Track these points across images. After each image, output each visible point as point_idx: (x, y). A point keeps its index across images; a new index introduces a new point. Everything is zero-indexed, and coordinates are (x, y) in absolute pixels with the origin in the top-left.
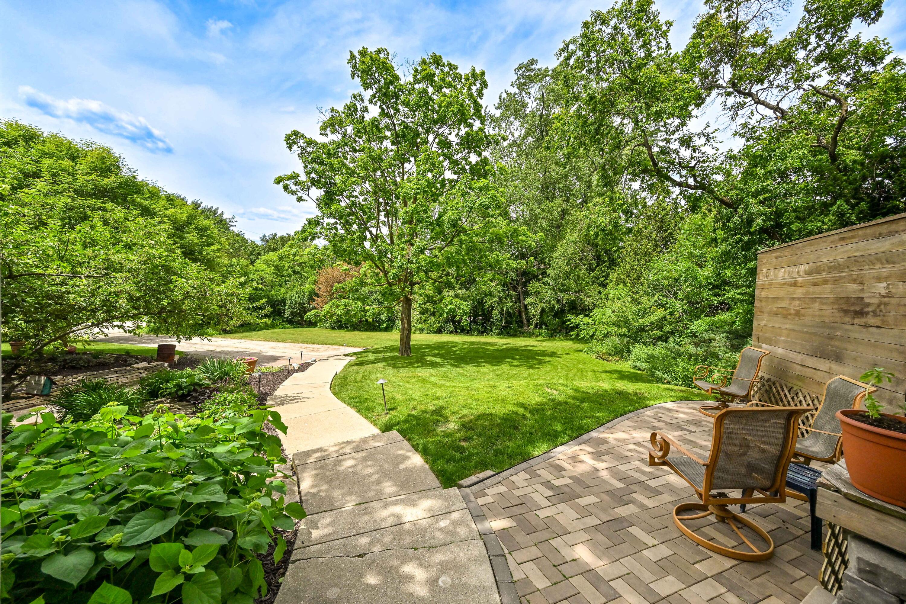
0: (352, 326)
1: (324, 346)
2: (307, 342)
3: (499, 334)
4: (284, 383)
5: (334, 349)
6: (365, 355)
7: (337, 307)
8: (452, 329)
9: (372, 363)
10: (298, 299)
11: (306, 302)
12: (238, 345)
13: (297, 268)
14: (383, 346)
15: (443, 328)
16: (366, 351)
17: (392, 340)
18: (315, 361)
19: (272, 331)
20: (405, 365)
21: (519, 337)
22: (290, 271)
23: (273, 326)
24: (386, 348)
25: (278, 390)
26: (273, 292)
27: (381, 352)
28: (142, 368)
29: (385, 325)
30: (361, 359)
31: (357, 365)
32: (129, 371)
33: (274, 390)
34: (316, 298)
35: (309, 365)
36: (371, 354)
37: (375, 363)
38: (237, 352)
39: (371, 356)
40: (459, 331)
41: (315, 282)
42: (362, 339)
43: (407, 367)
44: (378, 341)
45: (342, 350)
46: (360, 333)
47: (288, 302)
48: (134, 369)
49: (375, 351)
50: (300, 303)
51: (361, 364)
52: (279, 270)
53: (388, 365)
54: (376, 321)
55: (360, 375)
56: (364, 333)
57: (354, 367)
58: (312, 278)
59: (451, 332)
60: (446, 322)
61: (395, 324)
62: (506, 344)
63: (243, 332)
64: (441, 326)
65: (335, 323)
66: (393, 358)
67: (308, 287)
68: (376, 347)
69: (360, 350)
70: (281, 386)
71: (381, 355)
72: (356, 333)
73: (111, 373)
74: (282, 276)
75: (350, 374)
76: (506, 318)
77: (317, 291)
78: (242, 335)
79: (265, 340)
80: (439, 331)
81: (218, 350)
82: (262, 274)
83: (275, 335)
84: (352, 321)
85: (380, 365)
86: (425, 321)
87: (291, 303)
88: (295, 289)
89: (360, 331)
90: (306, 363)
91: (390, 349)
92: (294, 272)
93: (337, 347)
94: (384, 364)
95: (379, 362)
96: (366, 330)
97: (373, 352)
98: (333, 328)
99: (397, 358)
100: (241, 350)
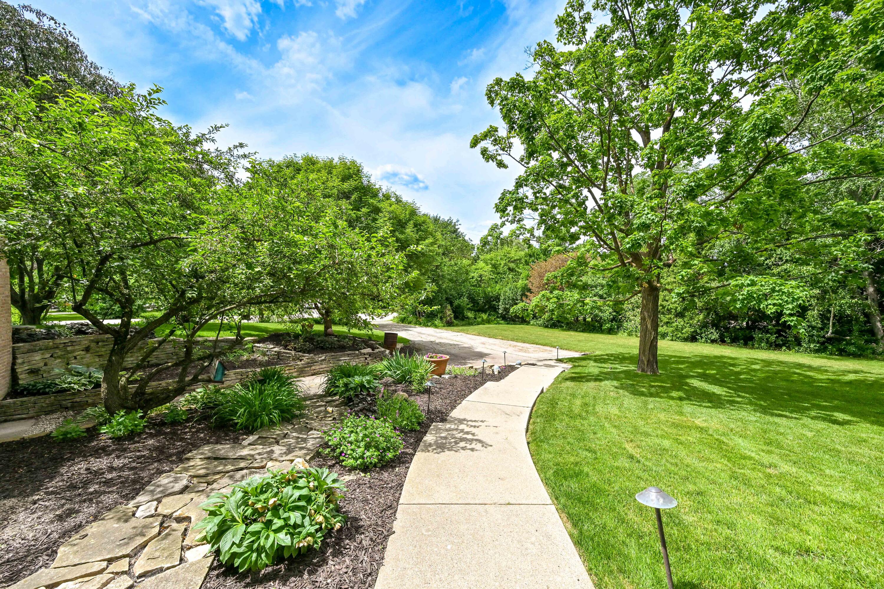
0: (567, 324)
1: (535, 346)
2: (517, 340)
3: (817, 351)
4: (470, 398)
5: (546, 350)
6: (583, 363)
7: (548, 299)
8: (715, 336)
9: (596, 380)
10: (511, 295)
11: (519, 298)
12: (455, 338)
13: (512, 265)
14: (608, 352)
15: (698, 334)
16: (585, 358)
17: (619, 346)
18: (520, 364)
19: (487, 326)
20: (653, 390)
21: (872, 359)
22: (506, 268)
23: (489, 322)
24: (612, 355)
25: (459, 407)
26: (489, 289)
27: (605, 361)
28: (368, 354)
29: (608, 325)
30: (578, 370)
31: (573, 379)
32: (357, 355)
33: (453, 407)
34: (528, 294)
35: (512, 368)
36: (592, 363)
37: (601, 380)
38: (451, 345)
39: (593, 368)
40: (728, 340)
41: (528, 277)
42: (579, 341)
43: (657, 395)
44: (600, 346)
45: (553, 353)
46: (576, 333)
47: (502, 298)
48: (361, 354)
49: (598, 359)
50: (513, 299)
51: (577, 378)
52: (496, 268)
53: (622, 387)
54: (597, 321)
55: (578, 402)
56: (581, 334)
57: (569, 384)
58: (524, 273)
59: (713, 341)
60: (703, 327)
61: (621, 326)
62: (856, 372)
63: (463, 325)
64: (695, 331)
65: (548, 321)
66: (628, 374)
67: (521, 283)
68: (597, 353)
69: (577, 355)
70: (464, 402)
71: (608, 367)
72: (572, 333)
73: (344, 356)
74: (498, 273)
75: (563, 396)
76: (834, 324)
77: (530, 286)
78: (461, 328)
79: (479, 335)
80: (693, 338)
81: (437, 341)
82: (480, 272)
83: (488, 330)
84: (566, 318)
85: (608, 384)
86: (667, 323)
87: (505, 299)
88: (509, 285)
89: (576, 331)
90: (510, 366)
91: (621, 358)
92: (509, 269)
93: (548, 348)
94: (615, 383)
95: (608, 379)
96: (583, 331)
97: (596, 361)
98: (546, 327)
99: (636, 375)
100: (455, 343)
